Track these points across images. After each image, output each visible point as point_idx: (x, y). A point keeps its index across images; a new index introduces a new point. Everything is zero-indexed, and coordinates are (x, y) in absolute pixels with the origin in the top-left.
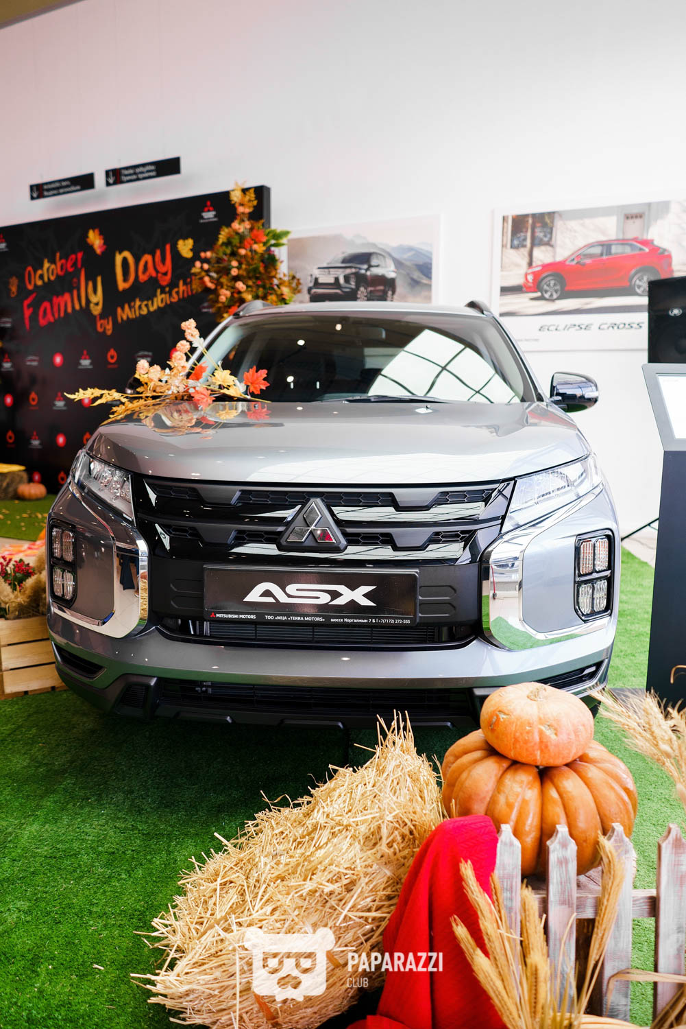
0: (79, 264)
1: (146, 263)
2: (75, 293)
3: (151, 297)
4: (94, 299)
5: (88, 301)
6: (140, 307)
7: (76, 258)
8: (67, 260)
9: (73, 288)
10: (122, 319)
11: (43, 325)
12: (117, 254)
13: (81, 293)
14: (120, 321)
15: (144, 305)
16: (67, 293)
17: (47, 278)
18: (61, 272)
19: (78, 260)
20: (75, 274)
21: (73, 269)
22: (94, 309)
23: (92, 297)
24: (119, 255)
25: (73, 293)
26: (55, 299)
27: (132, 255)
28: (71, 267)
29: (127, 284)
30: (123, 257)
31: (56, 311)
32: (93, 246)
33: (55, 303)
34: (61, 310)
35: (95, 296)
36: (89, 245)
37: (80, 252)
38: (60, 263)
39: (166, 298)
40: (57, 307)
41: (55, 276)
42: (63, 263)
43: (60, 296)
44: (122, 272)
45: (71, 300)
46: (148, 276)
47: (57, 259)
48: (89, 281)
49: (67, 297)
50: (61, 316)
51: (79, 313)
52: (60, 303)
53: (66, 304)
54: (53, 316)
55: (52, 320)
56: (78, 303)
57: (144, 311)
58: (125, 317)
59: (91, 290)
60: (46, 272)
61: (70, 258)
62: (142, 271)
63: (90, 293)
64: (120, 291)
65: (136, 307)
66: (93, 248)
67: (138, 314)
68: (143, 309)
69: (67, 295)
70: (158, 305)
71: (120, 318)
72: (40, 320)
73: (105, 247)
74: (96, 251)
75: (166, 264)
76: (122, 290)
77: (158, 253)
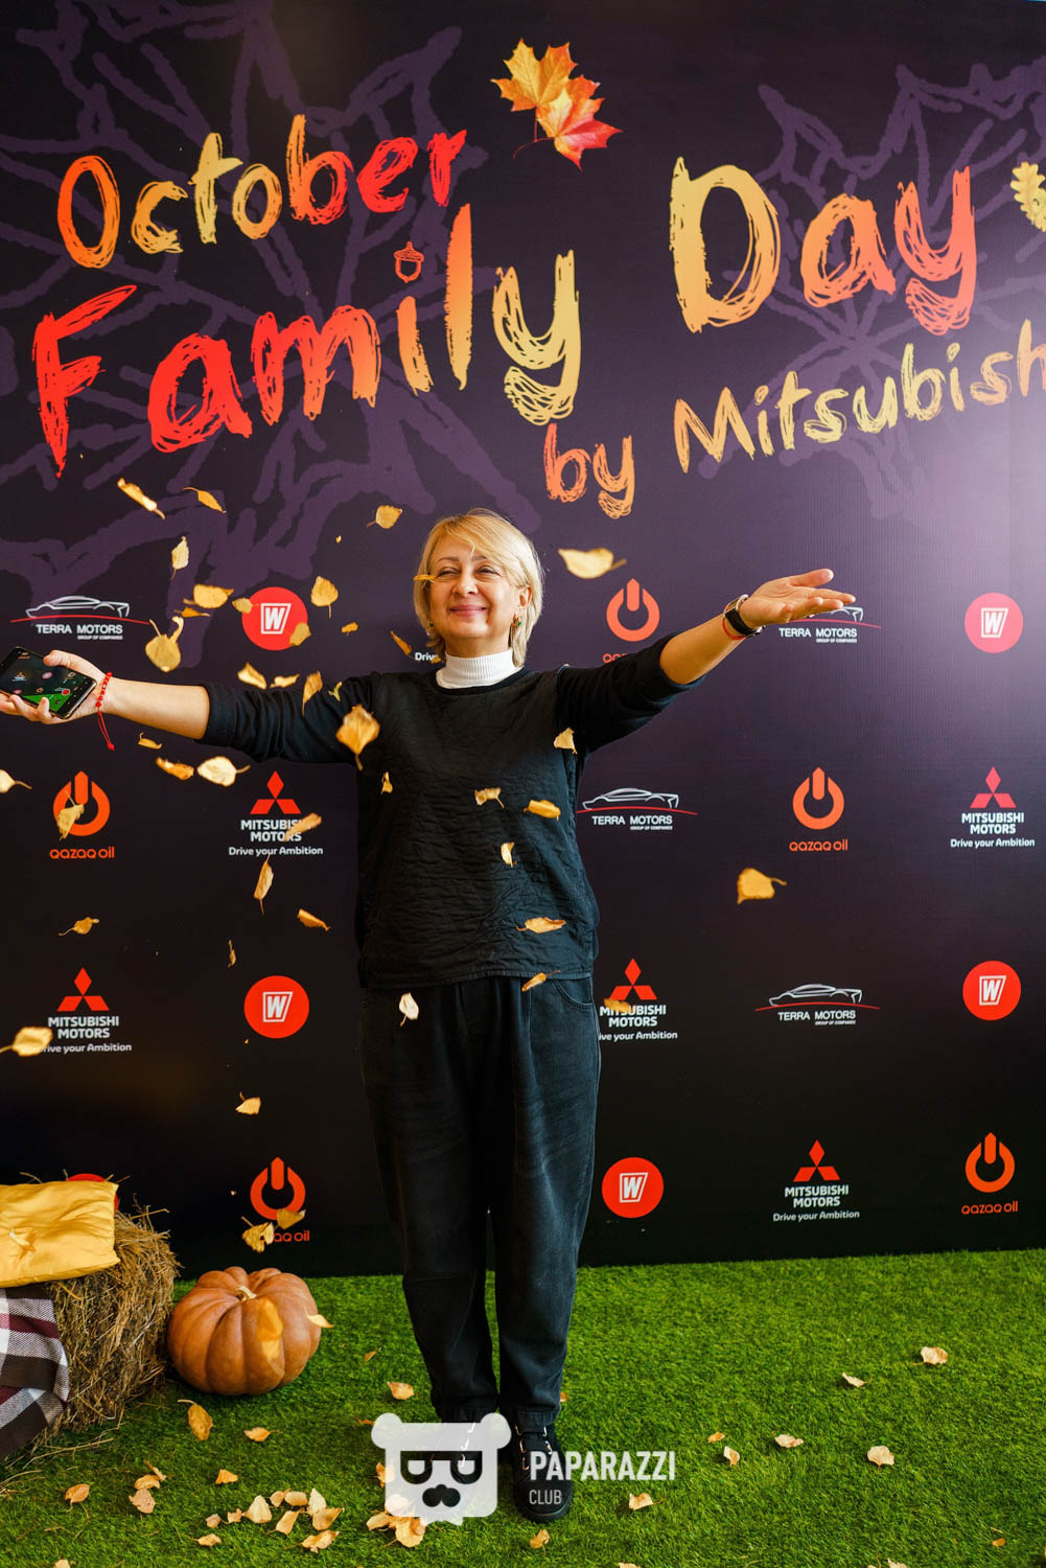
0: (441, 190)
1: (846, 229)
2: (407, 314)
3: (868, 375)
4: (527, 351)
5: (490, 357)
6: (802, 410)
7: (423, 159)
8: (359, 159)
9: (402, 289)
10: (696, 448)
11: (171, 448)
12: (680, 171)
13: (447, 318)
14: (685, 462)
15: (827, 403)
16: (357, 308)
17: (217, 222)
18: (315, 205)
19: (435, 167)
20: (409, 225)
21: (402, 201)
22: (526, 397)
23: (515, 339)
24: (693, 177)
25: (395, 315)
26: (265, 327)
27: (766, 186)
28: (389, 191)
29: (733, 303)
30: (714, 186)
31: (269, 388)
32: (534, 117)
33: (268, 348)
34: (308, 387)
35: (535, 340)
36: (514, 109)
37: (451, 132)
38: (312, 167)
39: (946, 386)
40: (276, 370)
41: (269, 220)
42: (329, 166)
43: (306, 320)
44: (706, 250)
45: (379, 343)
46: (854, 285)
47: (289, 147)
48: (499, 271)
49: (353, 326)
50: (307, 413)
51: (426, 407)
52: (304, 350)
53: (342, 360)
54: (251, 405)
55: (242, 426)
56: (421, 360)
57: (829, 430)
58: (715, 447)
59: (513, 312)
60: (212, 197)
61: (386, 149)
62: (821, 259)
63: (505, 321)
64: (694, 331)
65: (778, 410)
66: (540, 127)
67: (789, 441)
68: (823, 421)
69: (356, 319)
70: (902, 410)
71: (687, 446)
72: (149, 418)
73: (606, 130)
74: (556, 143)
75: (947, 250)
76: (703, 327)
77: (910, 198)
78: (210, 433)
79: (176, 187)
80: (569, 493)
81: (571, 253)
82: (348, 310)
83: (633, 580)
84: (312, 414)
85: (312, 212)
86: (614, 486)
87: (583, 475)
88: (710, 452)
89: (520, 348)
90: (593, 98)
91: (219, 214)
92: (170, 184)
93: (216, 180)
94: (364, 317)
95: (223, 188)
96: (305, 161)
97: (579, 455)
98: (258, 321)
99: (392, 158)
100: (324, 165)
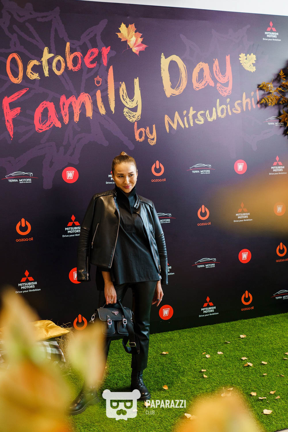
0: (105, 62)
1: (202, 70)
2: (99, 94)
3: (210, 106)
4: (129, 104)
6: (195, 117)
7: (100, 54)
8: (84, 54)
9: (97, 88)
10: (170, 127)
11: (41, 131)
12: (163, 56)
13: (108, 95)
14: (168, 131)
15: (200, 114)
16: (86, 93)
17: (49, 71)
18: (74, 66)
19: (103, 56)
20: (98, 71)
21: (96, 65)
22: (129, 115)
23: (125, 100)
24: (166, 58)
25: (96, 95)
26: (63, 98)
27: (183, 60)
28: (92, 62)
29: (177, 90)
30: (171, 60)
31: (65, 115)
32: (127, 43)
33: (64, 104)
34: (75, 114)
35: (130, 100)
36: (122, 41)
37: (107, 47)
38: (72, 56)
39: (227, 109)
40: (66, 110)
41: (62, 70)
42: (77, 56)
43: (73, 96)
44: (170, 76)
45: (92, 102)
46: (205, 84)
47: (66, 51)
48: (121, 83)
49: (85, 98)
50: (75, 121)
51: (105, 118)
52: (73, 104)
53: (83, 107)
54: (61, 119)
55: (59, 125)
56: (103, 106)
57: (201, 121)
58: (175, 126)
59: (125, 93)
60: (47, 64)
61: (91, 51)
62: (197, 78)
63: (123, 96)
64: (168, 97)
65: (189, 116)
66: (128, 45)
67: (192, 124)
68: (199, 119)
69: (86, 96)
70: (217, 116)
71: (168, 126)
72: (35, 123)
73: (144, 46)
74: (132, 49)
75: (226, 75)
76: (170, 96)
77: (216, 62)
78: (51, 127)
79: (38, 62)
80: (141, 139)
81: (138, 78)
82: (84, 94)
83: (157, 161)
84: (76, 121)
85: (73, 68)
86: (152, 137)
87: (144, 135)
88: (174, 128)
89: (127, 103)
90: (141, 38)
91: (49, 69)
92: (36, 61)
93: (48, 59)
94: (88, 96)
95: (50, 61)
96: (70, 54)
97: (143, 130)
98: (61, 97)
99: (92, 53)
100: (75, 55)
